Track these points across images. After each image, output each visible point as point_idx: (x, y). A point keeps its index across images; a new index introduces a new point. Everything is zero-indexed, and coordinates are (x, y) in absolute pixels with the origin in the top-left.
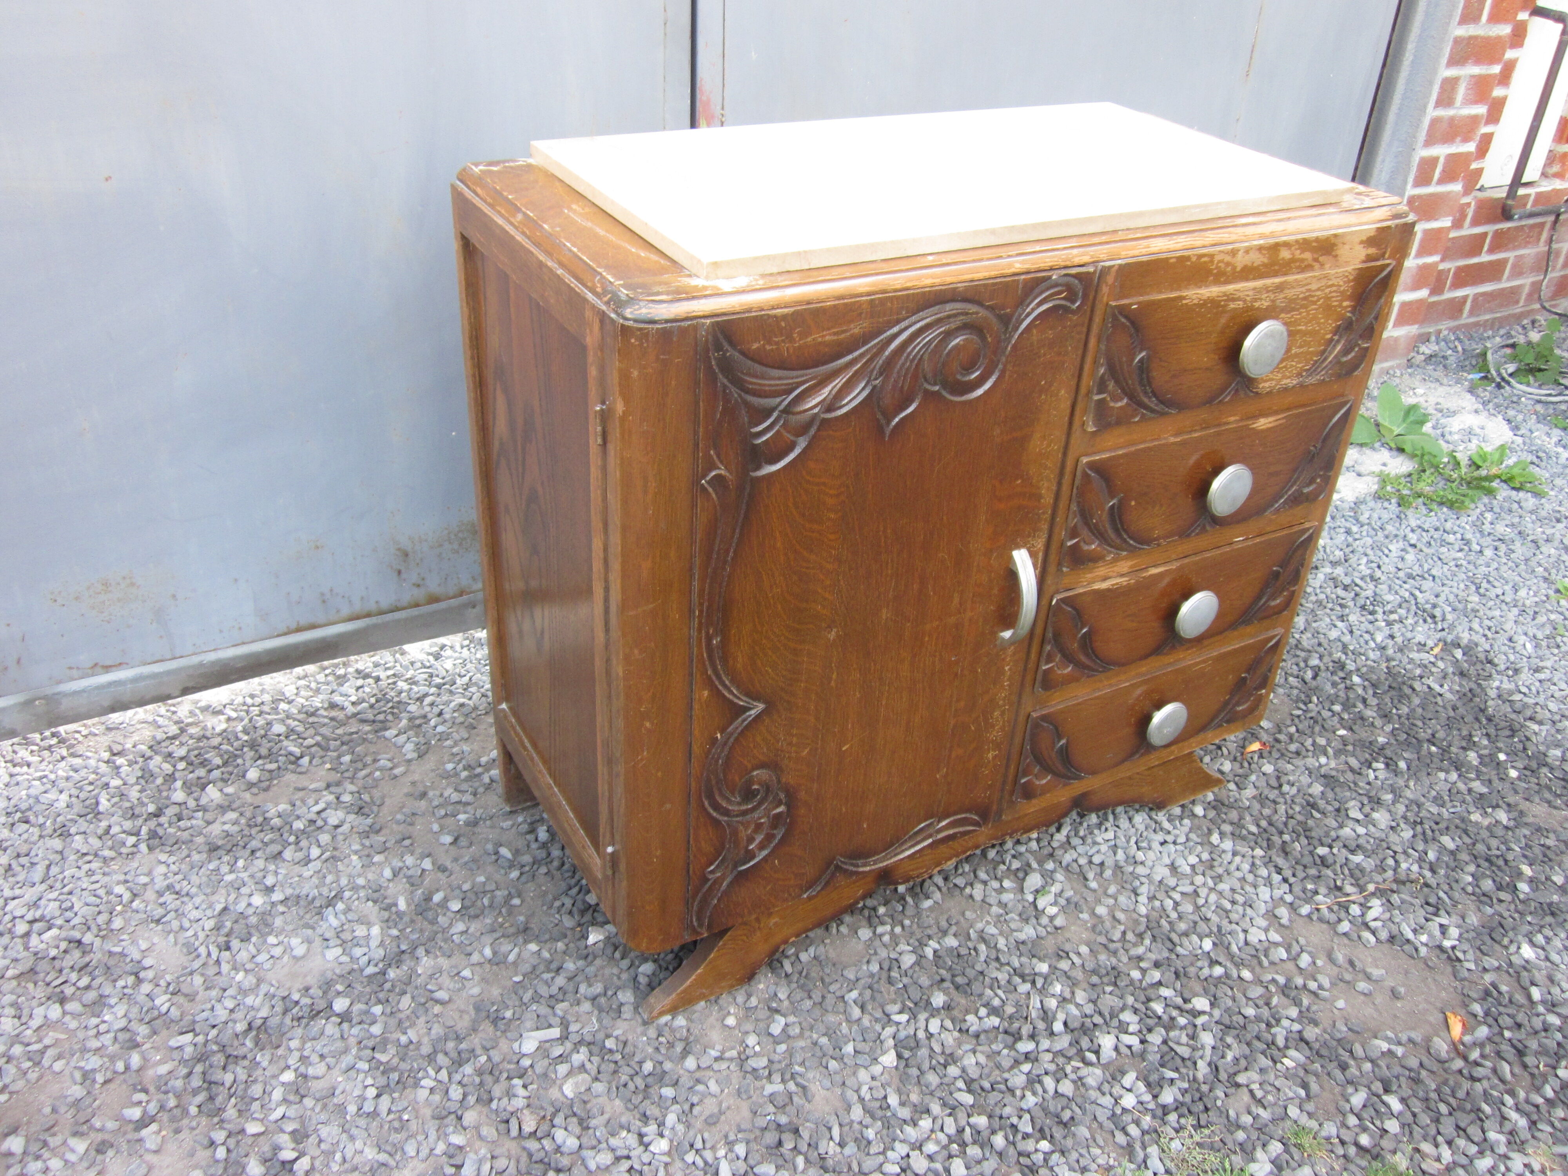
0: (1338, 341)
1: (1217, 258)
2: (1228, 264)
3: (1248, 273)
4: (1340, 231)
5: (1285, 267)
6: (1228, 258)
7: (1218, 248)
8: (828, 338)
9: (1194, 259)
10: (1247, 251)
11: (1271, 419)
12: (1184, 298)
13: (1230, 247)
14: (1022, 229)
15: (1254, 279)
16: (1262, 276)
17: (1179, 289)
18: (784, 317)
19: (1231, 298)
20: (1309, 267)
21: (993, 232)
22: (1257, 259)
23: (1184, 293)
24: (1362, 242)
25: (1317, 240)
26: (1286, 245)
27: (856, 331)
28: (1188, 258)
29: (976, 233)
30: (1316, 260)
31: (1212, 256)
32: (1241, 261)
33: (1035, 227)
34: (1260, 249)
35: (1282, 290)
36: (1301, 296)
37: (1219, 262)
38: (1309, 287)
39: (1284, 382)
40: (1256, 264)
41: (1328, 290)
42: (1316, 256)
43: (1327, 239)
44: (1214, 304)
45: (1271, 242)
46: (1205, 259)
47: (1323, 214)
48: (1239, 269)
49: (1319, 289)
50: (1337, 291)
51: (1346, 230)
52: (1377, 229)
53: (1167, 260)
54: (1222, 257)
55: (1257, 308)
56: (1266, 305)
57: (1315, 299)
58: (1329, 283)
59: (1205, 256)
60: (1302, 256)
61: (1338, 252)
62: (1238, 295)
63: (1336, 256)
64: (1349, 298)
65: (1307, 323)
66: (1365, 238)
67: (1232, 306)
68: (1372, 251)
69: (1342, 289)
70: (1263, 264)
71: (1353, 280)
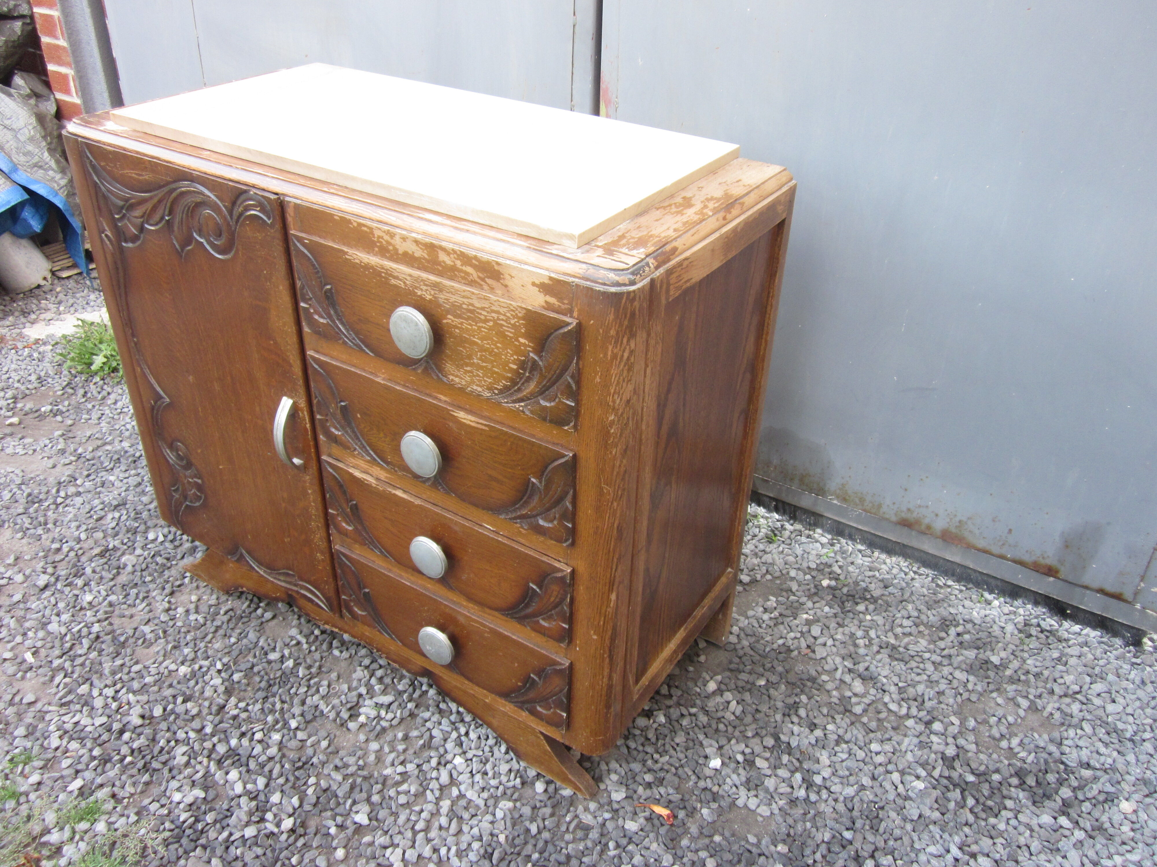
0: (529, 379)
1: (377, 233)
2: (388, 242)
3: (408, 259)
4: (508, 262)
5: (450, 272)
6: (387, 238)
7: (380, 226)
8: (134, 175)
9: (355, 224)
10: (404, 239)
11: (473, 418)
12: (346, 253)
13: (386, 228)
14: (269, 156)
15: (419, 268)
16: (425, 269)
17: (349, 245)
18: (110, 152)
19: (389, 274)
20: (472, 283)
22: (419, 253)
23: (351, 251)
24: (534, 284)
25: (475, 258)
26: (444, 249)
27: (147, 177)
28: (349, 221)
29: (239, 148)
30: (483, 280)
31: (371, 229)
32: (402, 247)
33: (277, 158)
34: (417, 242)
35: (441, 291)
36: (464, 306)
37: (379, 237)
38: (470, 301)
39: (475, 387)
40: (416, 255)
41: (495, 315)
42: (481, 275)
43: (488, 263)
44: (375, 272)
45: (428, 240)
46: (365, 229)
47: (508, 242)
48: (401, 252)
49: (483, 309)
50: (506, 321)
51: (516, 265)
52: (551, 278)
53: (332, 215)
54: (381, 234)
55: (420, 296)
56: (428, 297)
57: (483, 317)
58: (493, 308)
59: (365, 226)
60: (464, 268)
61: (506, 282)
62: (396, 274)
63: (506, 286)
64: (525, 336)
65: (482, 339)
66: (537, 282)
67: (393, 282)
68: (552, 300)
69: (512, 322)
70: (424, 258)
71: (523, 318)
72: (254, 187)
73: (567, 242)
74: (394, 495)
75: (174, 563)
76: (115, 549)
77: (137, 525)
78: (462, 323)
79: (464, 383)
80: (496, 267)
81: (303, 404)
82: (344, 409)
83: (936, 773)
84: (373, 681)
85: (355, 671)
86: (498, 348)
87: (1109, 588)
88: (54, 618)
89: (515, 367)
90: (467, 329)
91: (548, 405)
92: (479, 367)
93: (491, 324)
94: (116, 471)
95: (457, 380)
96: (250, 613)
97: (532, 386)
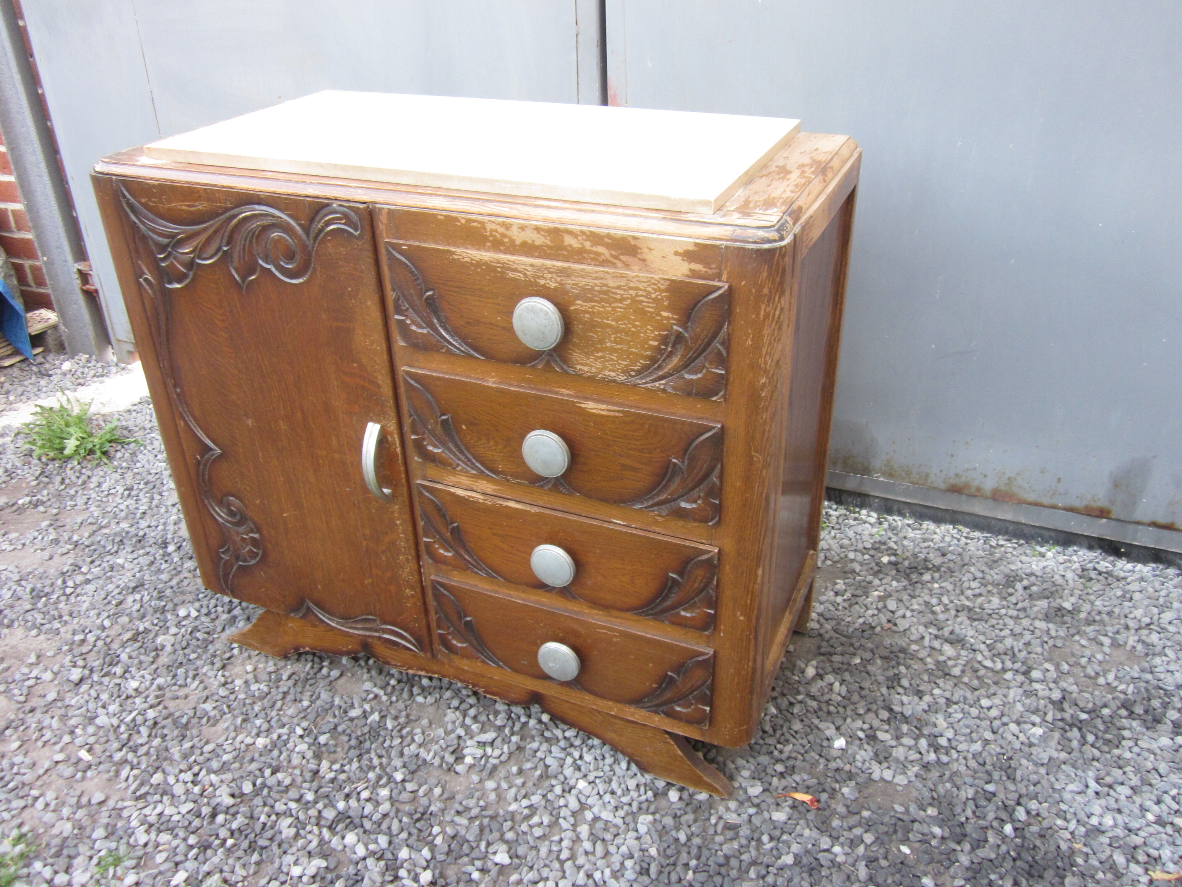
0: (671, 354)
1: (489, 227)
2: (503, 235)
3: (528, 249)
4: (646, 235)
5: (579, 255)
6: (501, 230)
7: (493, 219)
8: (184, 208)
9: (463, 221)
10: (523, 228)
11: (604, 407)
12: (454, 253)
13: (501, 220)
14: (345, 168)
15: (540, 257)
16: (548, 257)
17: (455, 245)
18: (154, 186)
19: (507, 267)
20: (604, 263)
21: (321, 165)
22: (539, 240)
23: (459, 250)
24: (676, 253)
25: (608, 236)
26: (570, 232)
27: (200, 207)
28: (457, 219)
29: (308, 164)
30: (616, 257)
31: (482, 223)
32: (519, 237)
33: (355, 168)
34: (537, 229)
35: (569, 276)
36: (597, 288)
37: (492, 231)
38: (604, 282)
39: (607, 373)
40: (537, 243)
41: (633, 292)
42: (613, 253)
43: (624, 239)
44: (488, 268)
45: (551, 225)
46: (476, 224)
47: (641, 216)
48: (518, 242)
49: (619, 287)
50: (646, 297)
51: (655, 236)
52: (696, 244)
53: (434, 216)
54: (493, 227)
55: (544, 286)
56: (553, 285)
57: (618, 297)
58: (632, 285)
59: (474, 221)
60: (594, 249)
61: (645, 256)
62: (514, 266)
63: (644, 260)
64: (668, 309)
65: (616, 320)
66: (681, 250)
67: (511, 275)
68: (698, 267)
69: (654, 296)
70: (547, 246)
71: (666, 290)
72: (336, 199)
73: (701, 209)
74: (507, 507)
75: (215, 636)
76: (146, 631)
77: (163, 603)
78: (593, 307)
79: (594, 370)
80: (633, 242)
81: (392, 427)
82: (445, 423)
83: (1049, 717)
84: (468, 721)
85: (445, 715)
86: (636, 326)
87: (1161, 520)
88: (100, 711)
89: (655, 343)
90: (599, 313)
91: (694, 377)
92: (612, 351)
93: (628, 302)
94: (123, 553)
95: (586, 368)
96: (315, 674)
97: (675, 361)
